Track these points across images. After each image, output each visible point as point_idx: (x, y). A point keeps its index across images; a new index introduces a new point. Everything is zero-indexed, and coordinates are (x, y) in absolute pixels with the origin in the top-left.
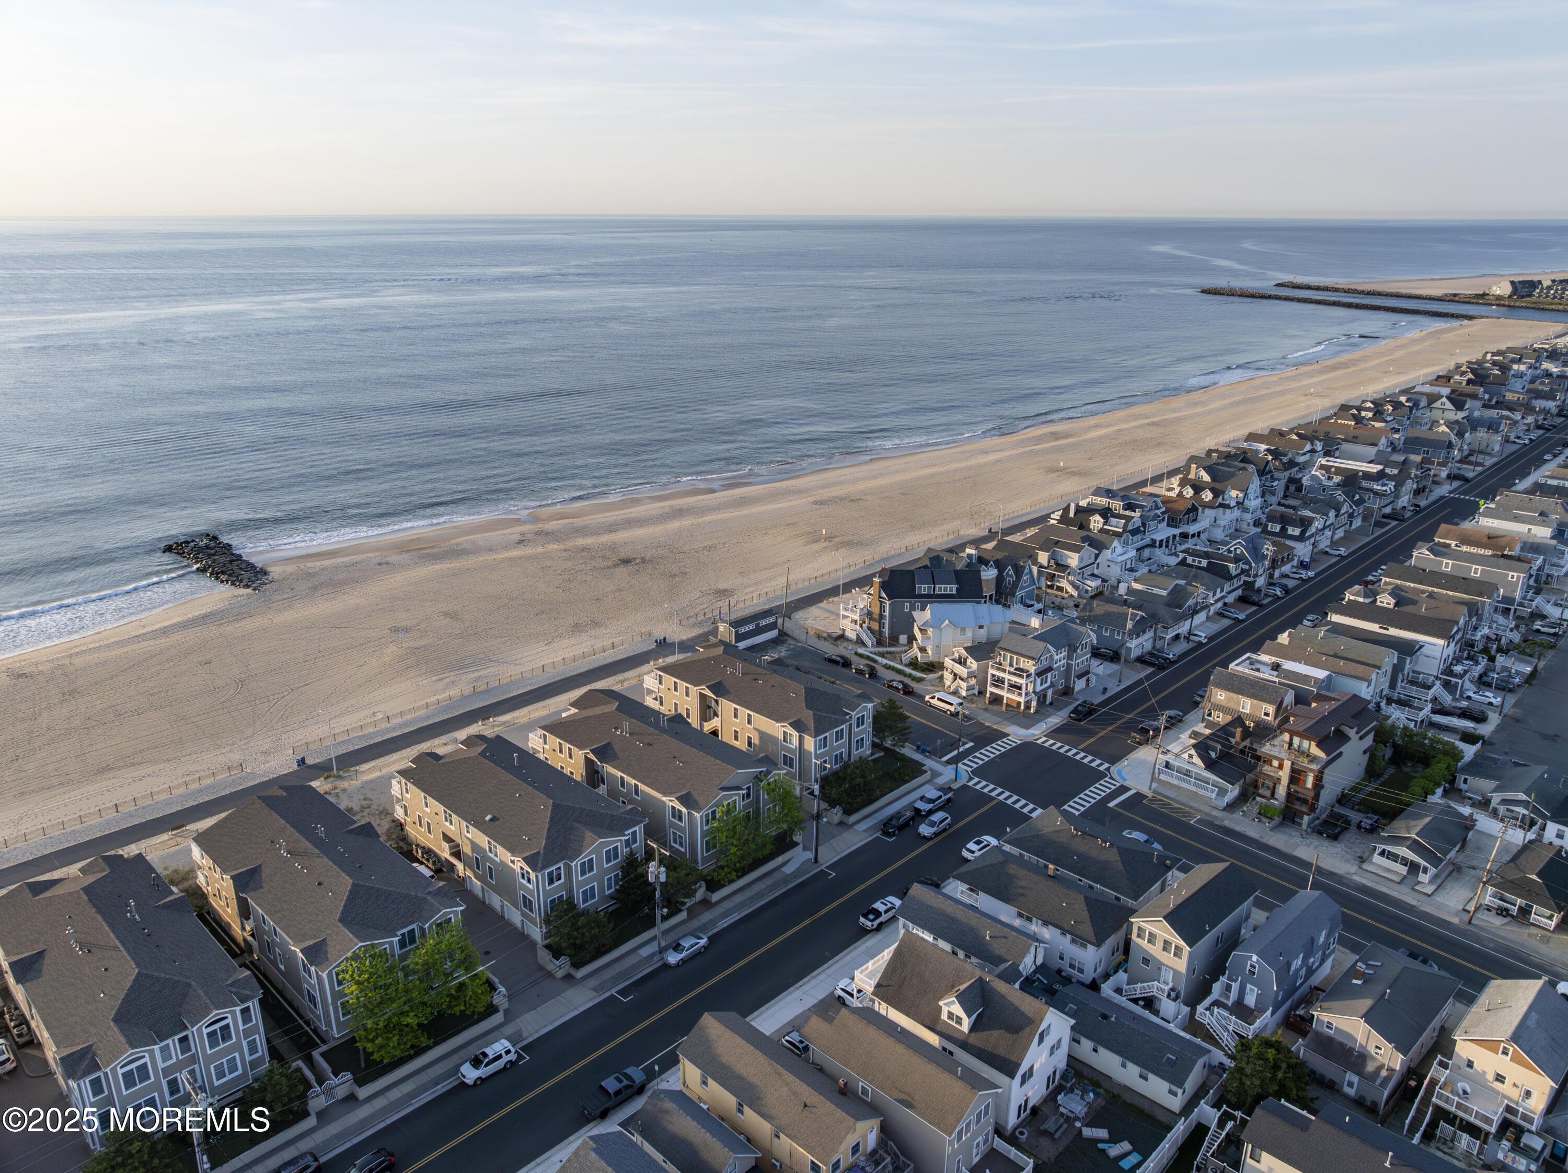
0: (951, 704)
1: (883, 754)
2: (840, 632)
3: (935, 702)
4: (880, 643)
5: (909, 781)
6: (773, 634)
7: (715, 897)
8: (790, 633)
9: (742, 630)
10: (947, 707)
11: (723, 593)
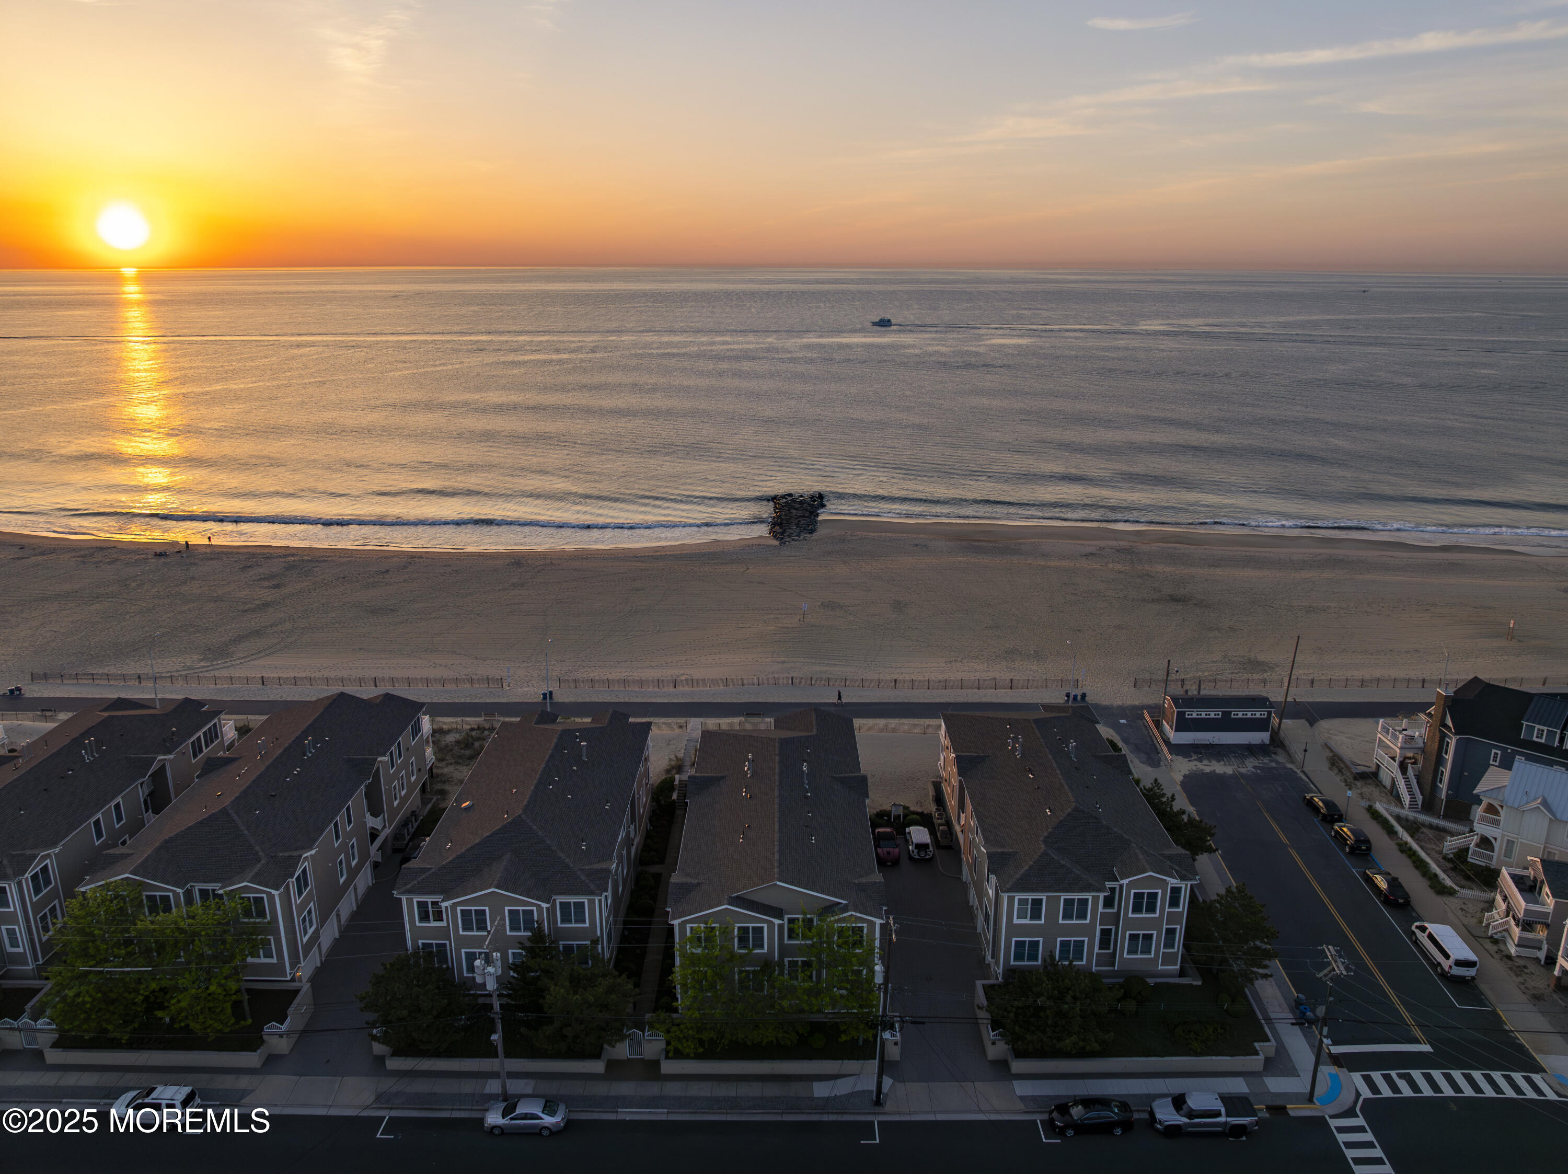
0: (1447, 956)
1: (1199, 983)
2: (1373, 769)
3: (1422, 937)
4: (1429, 806)
5: (1197, 1054)
6: (1262, 737)
7: (668, 1067)
8: (1287, 743)
9: (1193, 714)
10: (1439, 957)
11: (1255, 665)
